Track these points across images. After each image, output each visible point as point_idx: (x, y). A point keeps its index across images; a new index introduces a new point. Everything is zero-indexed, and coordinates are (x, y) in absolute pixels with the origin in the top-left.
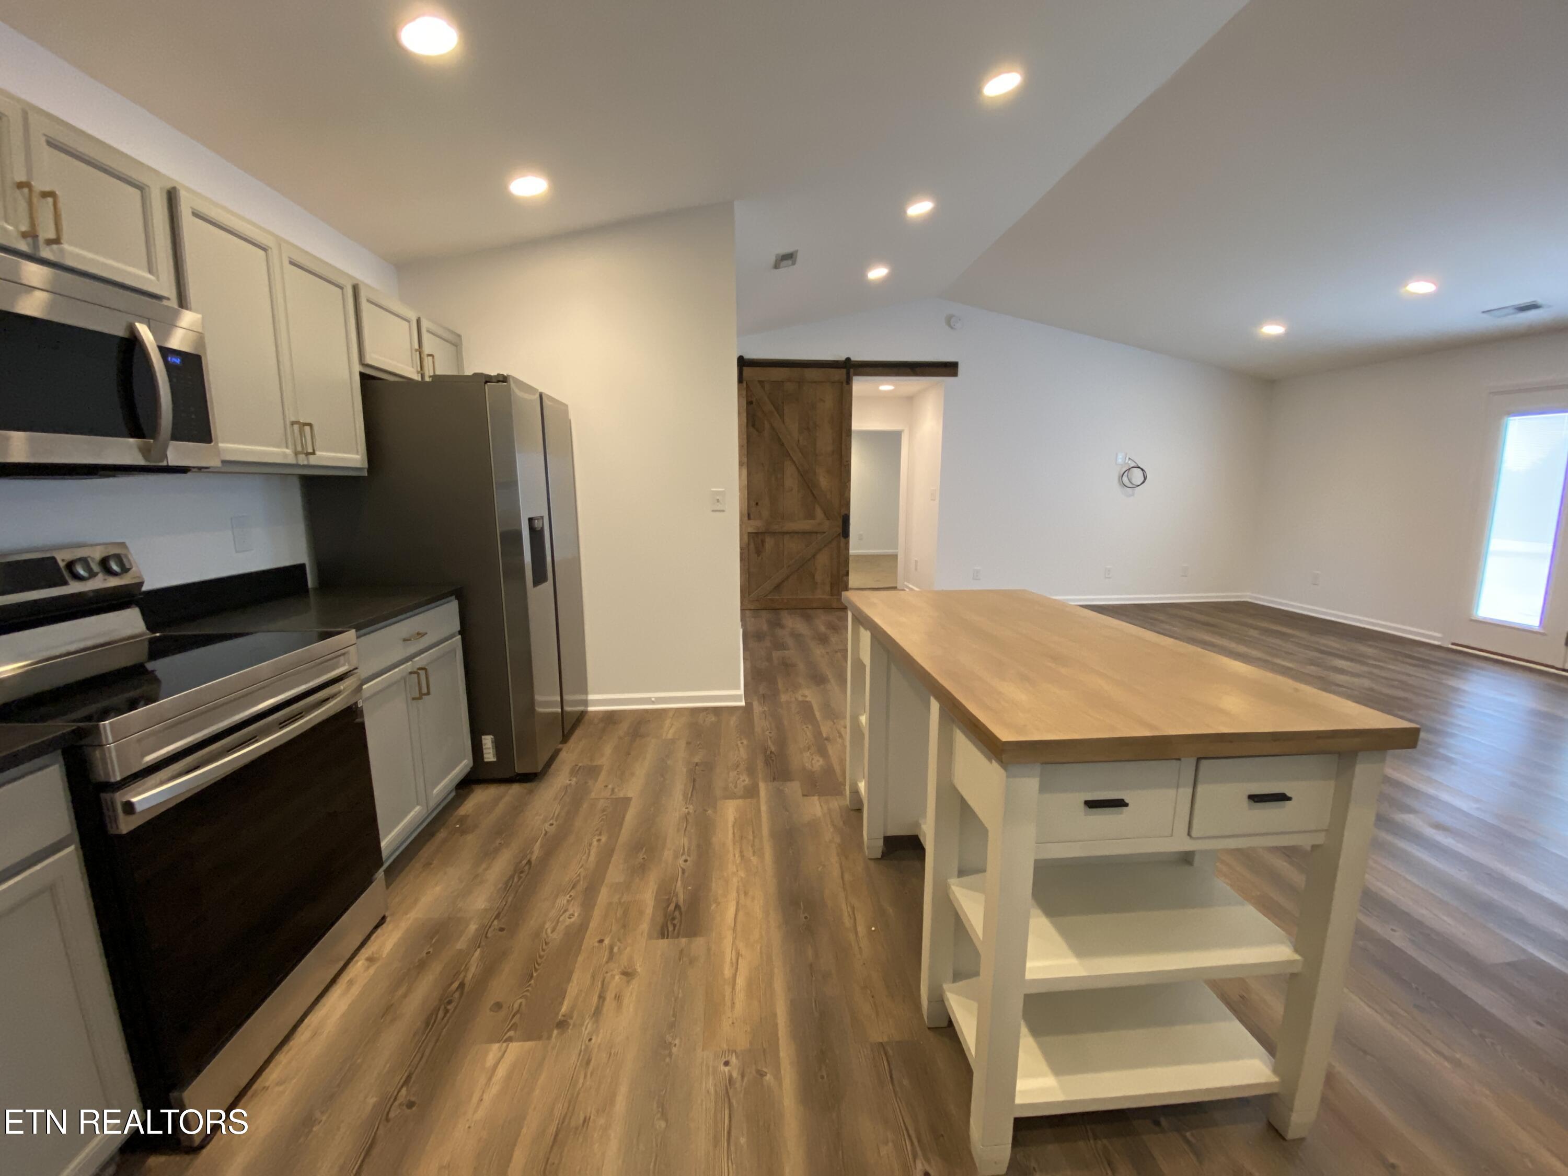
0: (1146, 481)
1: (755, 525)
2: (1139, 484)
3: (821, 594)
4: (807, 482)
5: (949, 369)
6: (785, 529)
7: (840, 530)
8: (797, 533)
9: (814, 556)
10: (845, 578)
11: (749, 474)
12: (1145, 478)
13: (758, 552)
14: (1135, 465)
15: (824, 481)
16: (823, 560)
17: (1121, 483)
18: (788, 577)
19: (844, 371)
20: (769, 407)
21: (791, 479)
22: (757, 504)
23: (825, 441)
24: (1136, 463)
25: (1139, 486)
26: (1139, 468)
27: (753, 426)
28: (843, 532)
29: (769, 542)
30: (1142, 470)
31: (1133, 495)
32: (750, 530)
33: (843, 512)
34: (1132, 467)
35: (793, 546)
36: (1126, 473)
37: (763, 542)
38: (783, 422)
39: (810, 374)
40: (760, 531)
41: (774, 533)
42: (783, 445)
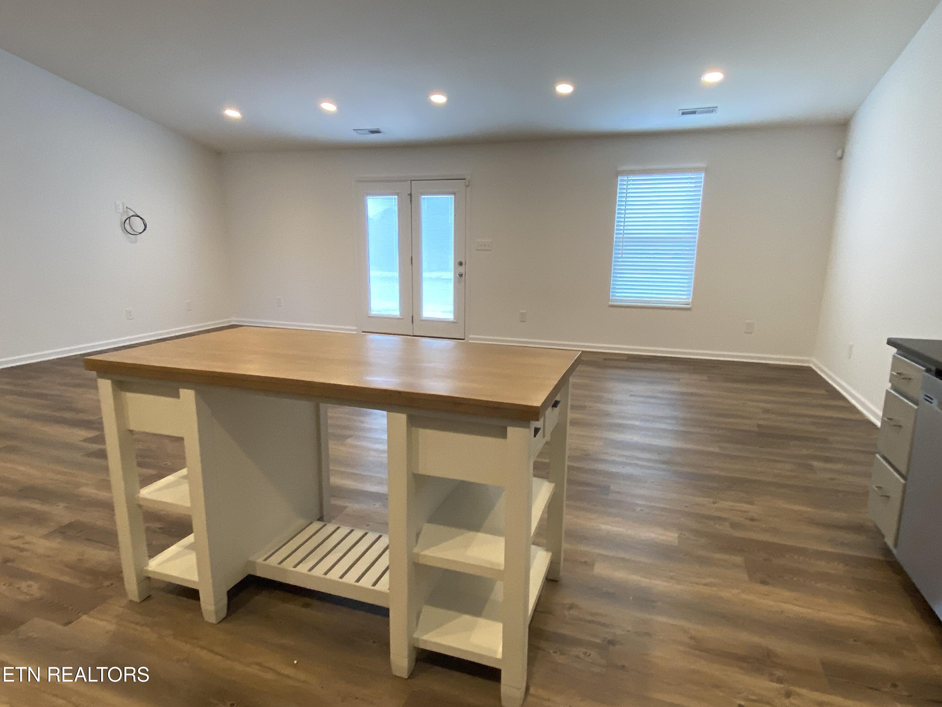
0: (147, 229)
2: (141, 232)
12: (146, 226)
14: (134, 214)
17: (124, 228)
24: (134, 212)
25: (141, 233)
26: (138, 216)
30: (141, 218)
31: (136, 241)
34: (132, 216)
36: (127, 221)
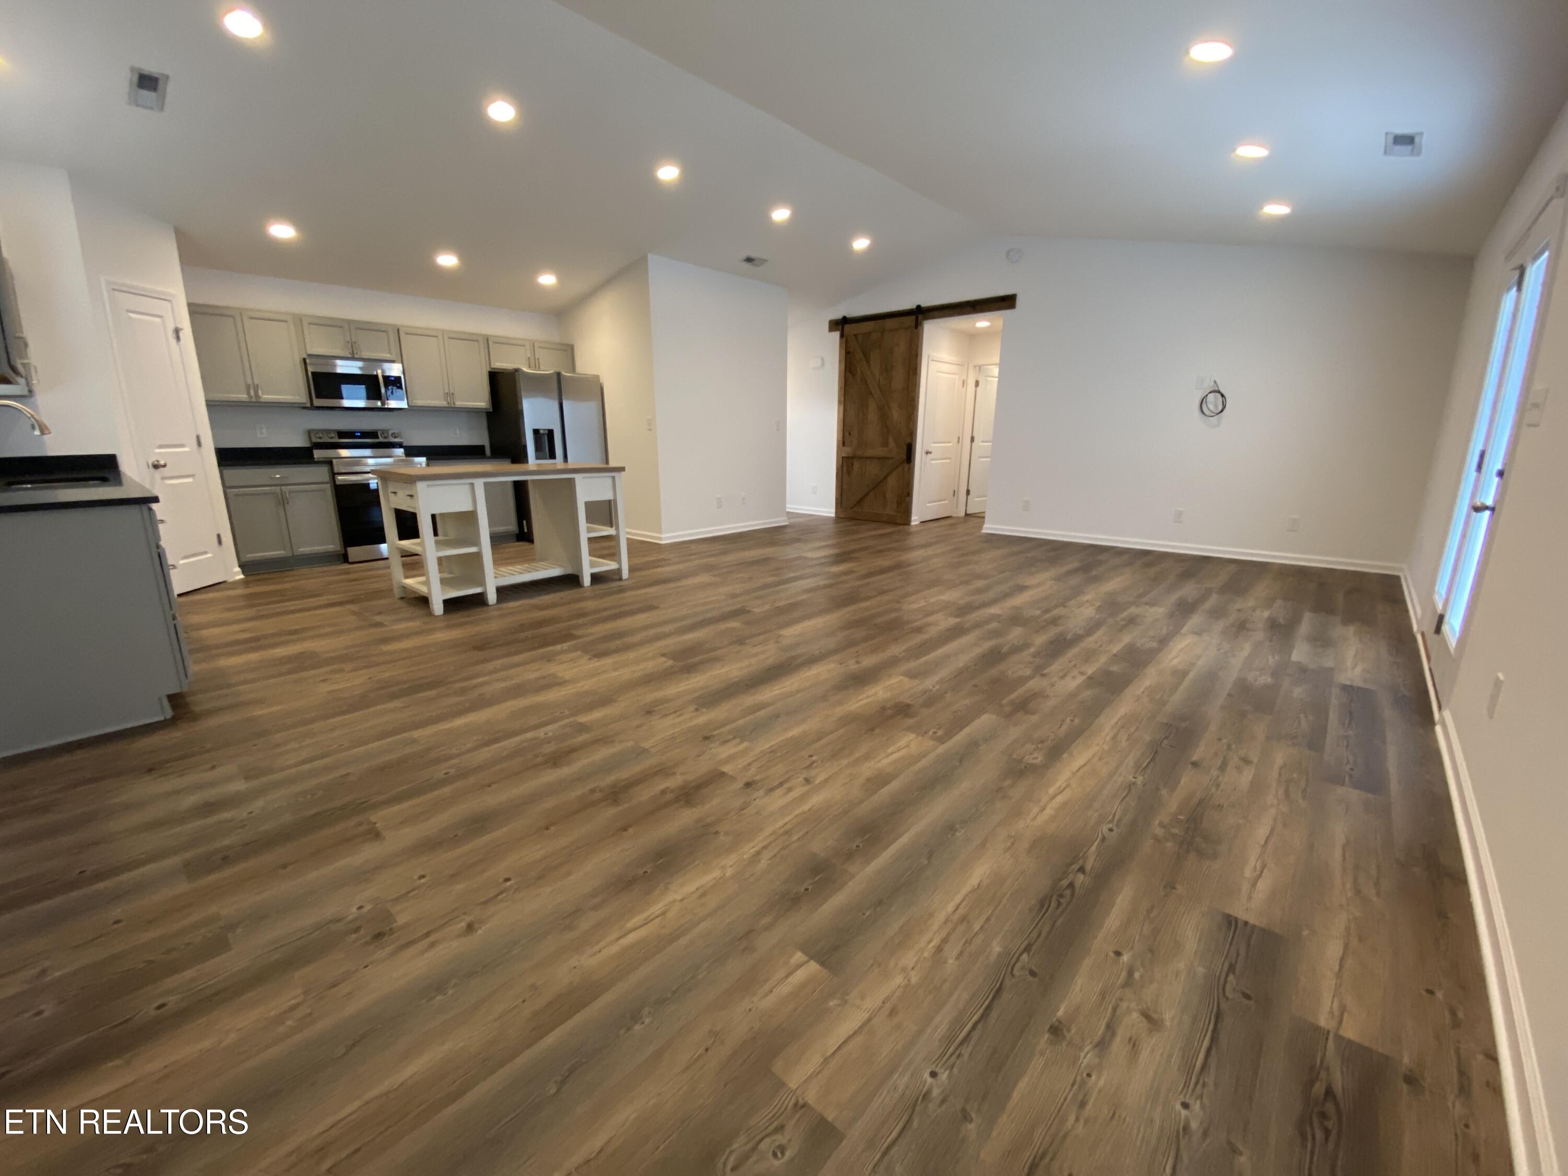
0: (1225, 409)
1: (848, 451)
2: (1218, 412)
3: (890, 510)
4: (884, 416)
5: (1006, 302)
6: (866, 455)
7: (905, 457)
8: (875, 458)
9: (885, 478)
10: (907, 499)
11: (845, 410)
12: (1224, 406)
13: (849, 473)
14: (1217, 389)
15: (896, 414)
16: (892, 481)
17: (1201, 409)
18: (867, 495)
19: (914, 317)
20: (859, 355)
21: (873, 415)
22: (850, 434)
23: (898, 382)
24: (1218, 387)
25: (1217, 414)
26: (1218, 392)
27: (850, 372)
28: (907, 458)
29: (857, 465)
30: (1223, 396)
31: (1213, 425)
32: (844, 455)
33: (908, 441)
34: (1211, 392)
35: (873, 470)
37: (852, 464)
38: (869, 367)
39: (890, 323)
40: (850, 455)
41: (860, 458)
42: (867, 385)
